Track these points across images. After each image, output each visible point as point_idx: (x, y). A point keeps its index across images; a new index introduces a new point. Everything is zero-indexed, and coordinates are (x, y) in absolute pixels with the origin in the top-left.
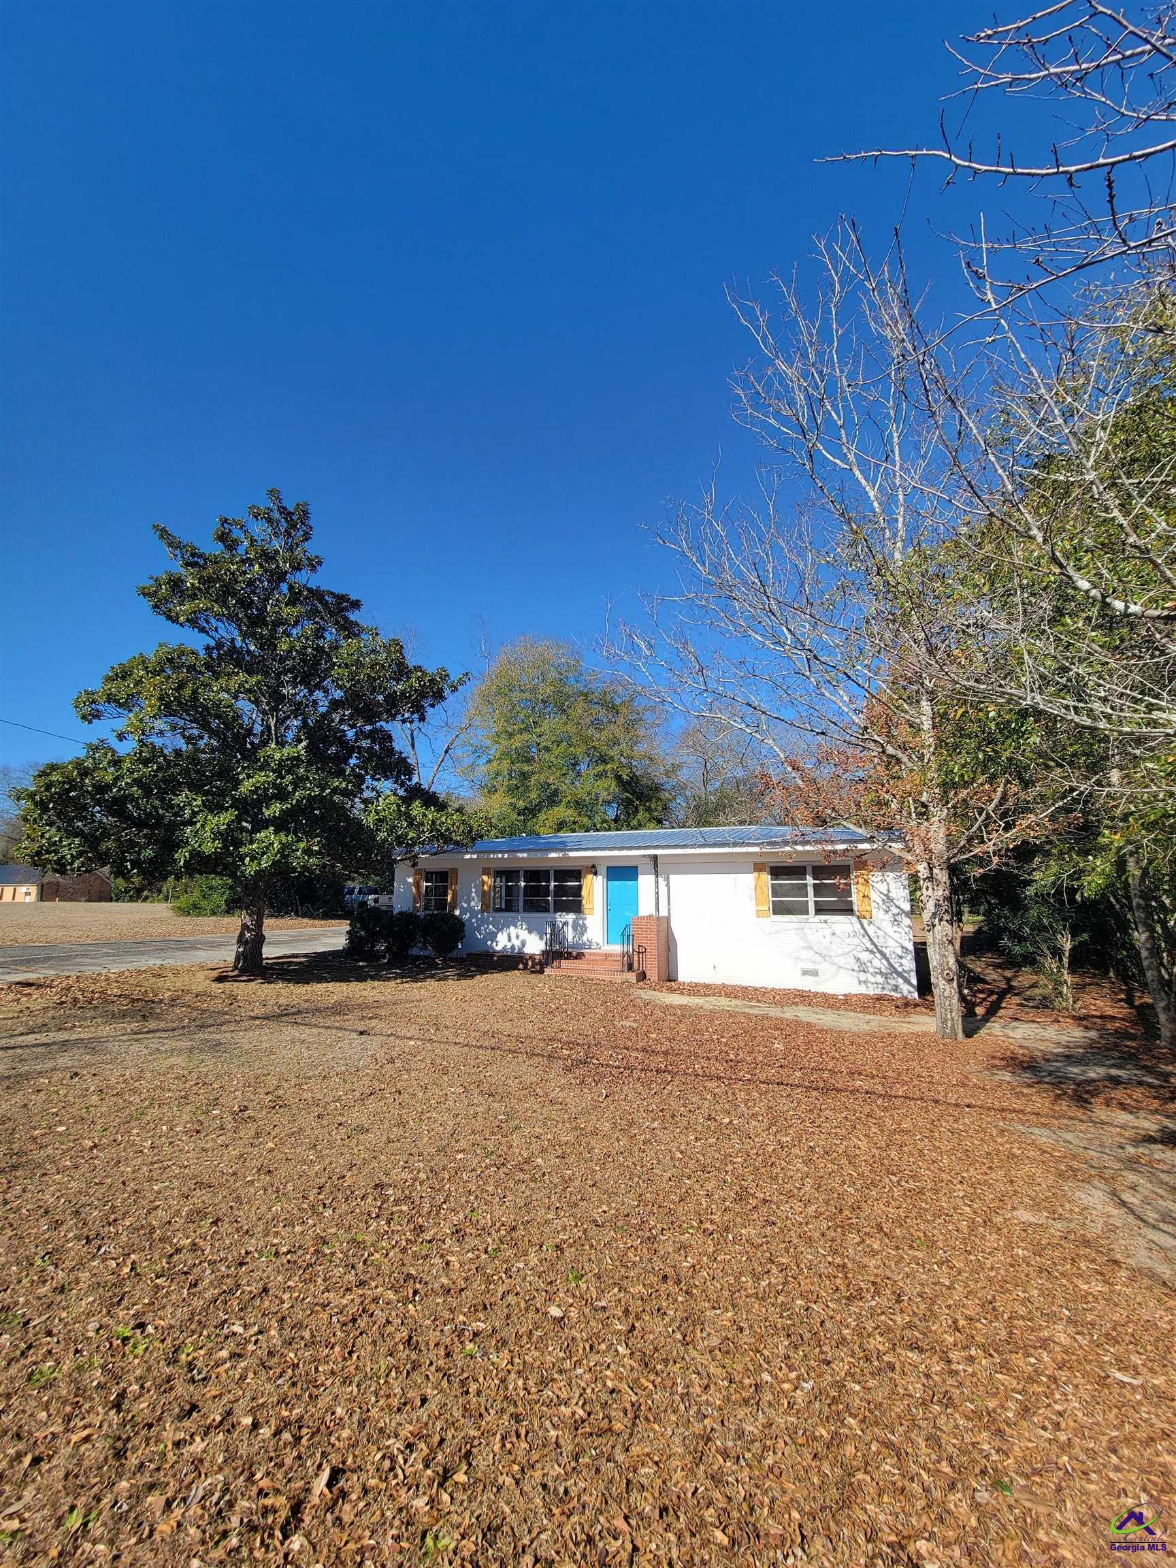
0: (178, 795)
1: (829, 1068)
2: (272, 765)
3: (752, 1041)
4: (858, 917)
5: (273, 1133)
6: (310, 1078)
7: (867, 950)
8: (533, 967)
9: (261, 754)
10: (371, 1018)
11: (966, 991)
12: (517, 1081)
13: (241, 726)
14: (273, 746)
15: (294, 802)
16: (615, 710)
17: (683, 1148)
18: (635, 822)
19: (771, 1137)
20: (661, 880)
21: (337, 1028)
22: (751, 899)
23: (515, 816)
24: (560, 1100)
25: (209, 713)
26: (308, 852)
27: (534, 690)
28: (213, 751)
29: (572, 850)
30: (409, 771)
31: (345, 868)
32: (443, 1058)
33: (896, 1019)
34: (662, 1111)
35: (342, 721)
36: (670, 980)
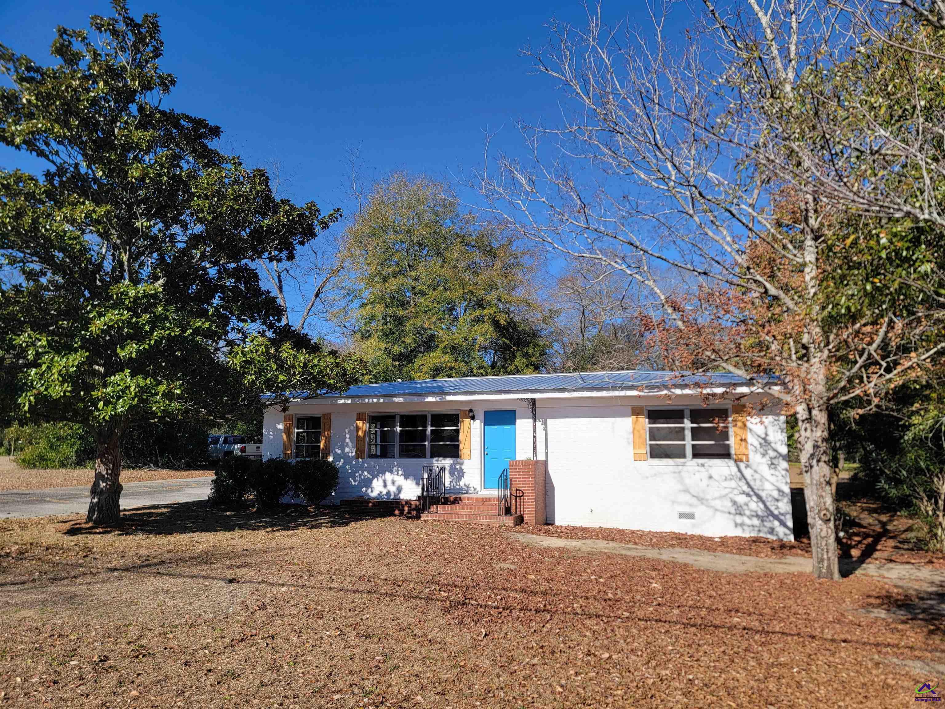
0: (19, 335)
1: (706, 606)
2: (127, 302)
3: (630, 581)
4: (736, 461)
5: (137, 682)
6: (176, 627)
7: (744, 493)
8: (409, 512)
9: (114, 290)
10: (240, 567)
11: (841, 534)
12: (395, 623)
13: (89, 261)
14: (127, 282)
15: (152, 342)
16: (492, 253)
17: (563, 682)
18: (511, 368)
19: (650, 671)
20: (538, 424)
21: (204, 577)
22: (629, 443)
23: (389, 361)
24: (439, 639)
25: (53, 246)
26: (169, 395)
27: (409, 231)
28: (58, 287)
29: (449, 394)
30: (279, 312)
31: (209, 413)
32: (318, 603)
33: (772, 560)
34: (542, 647)
35: (203, 257)
36: (547, 524)
